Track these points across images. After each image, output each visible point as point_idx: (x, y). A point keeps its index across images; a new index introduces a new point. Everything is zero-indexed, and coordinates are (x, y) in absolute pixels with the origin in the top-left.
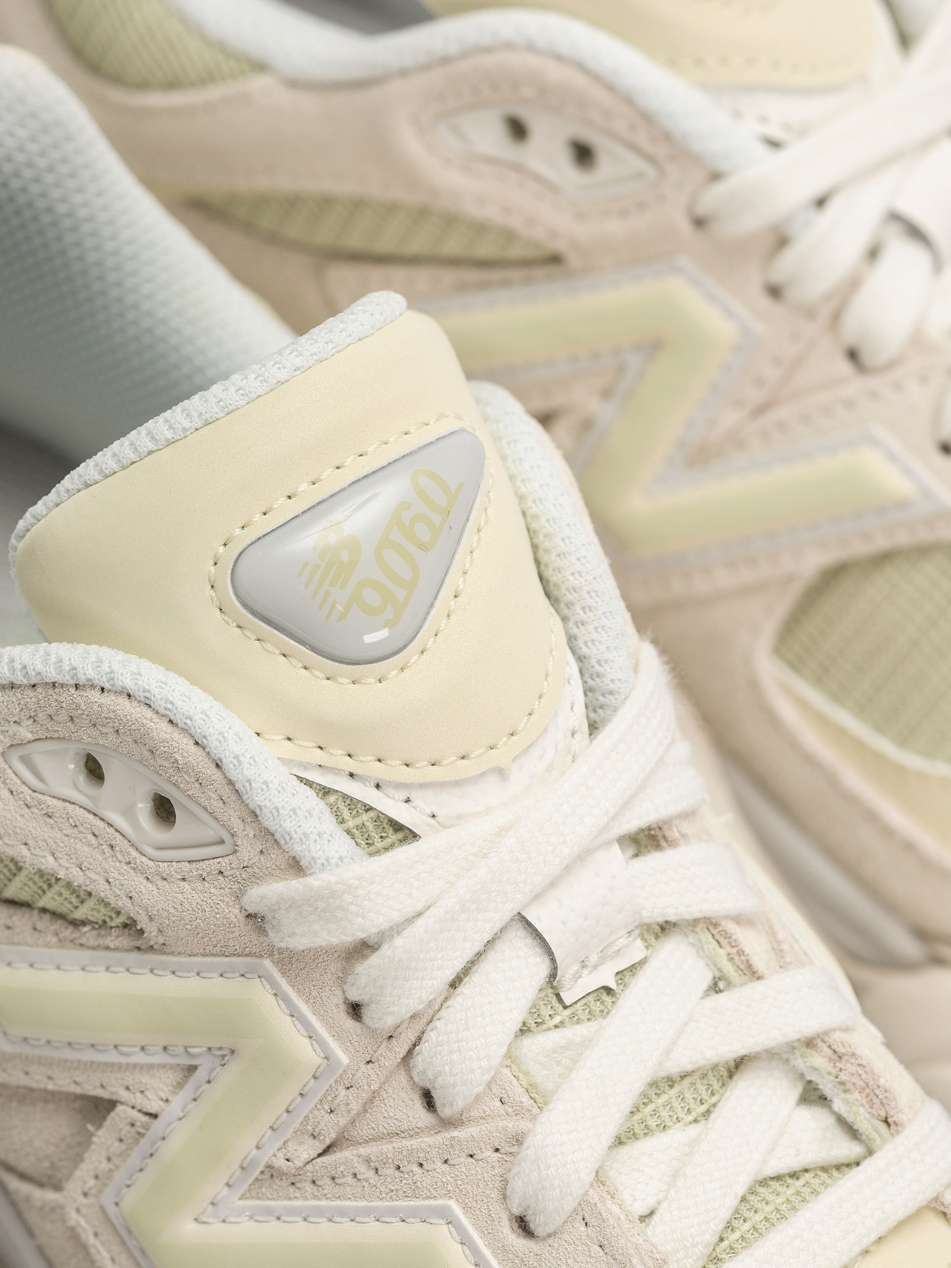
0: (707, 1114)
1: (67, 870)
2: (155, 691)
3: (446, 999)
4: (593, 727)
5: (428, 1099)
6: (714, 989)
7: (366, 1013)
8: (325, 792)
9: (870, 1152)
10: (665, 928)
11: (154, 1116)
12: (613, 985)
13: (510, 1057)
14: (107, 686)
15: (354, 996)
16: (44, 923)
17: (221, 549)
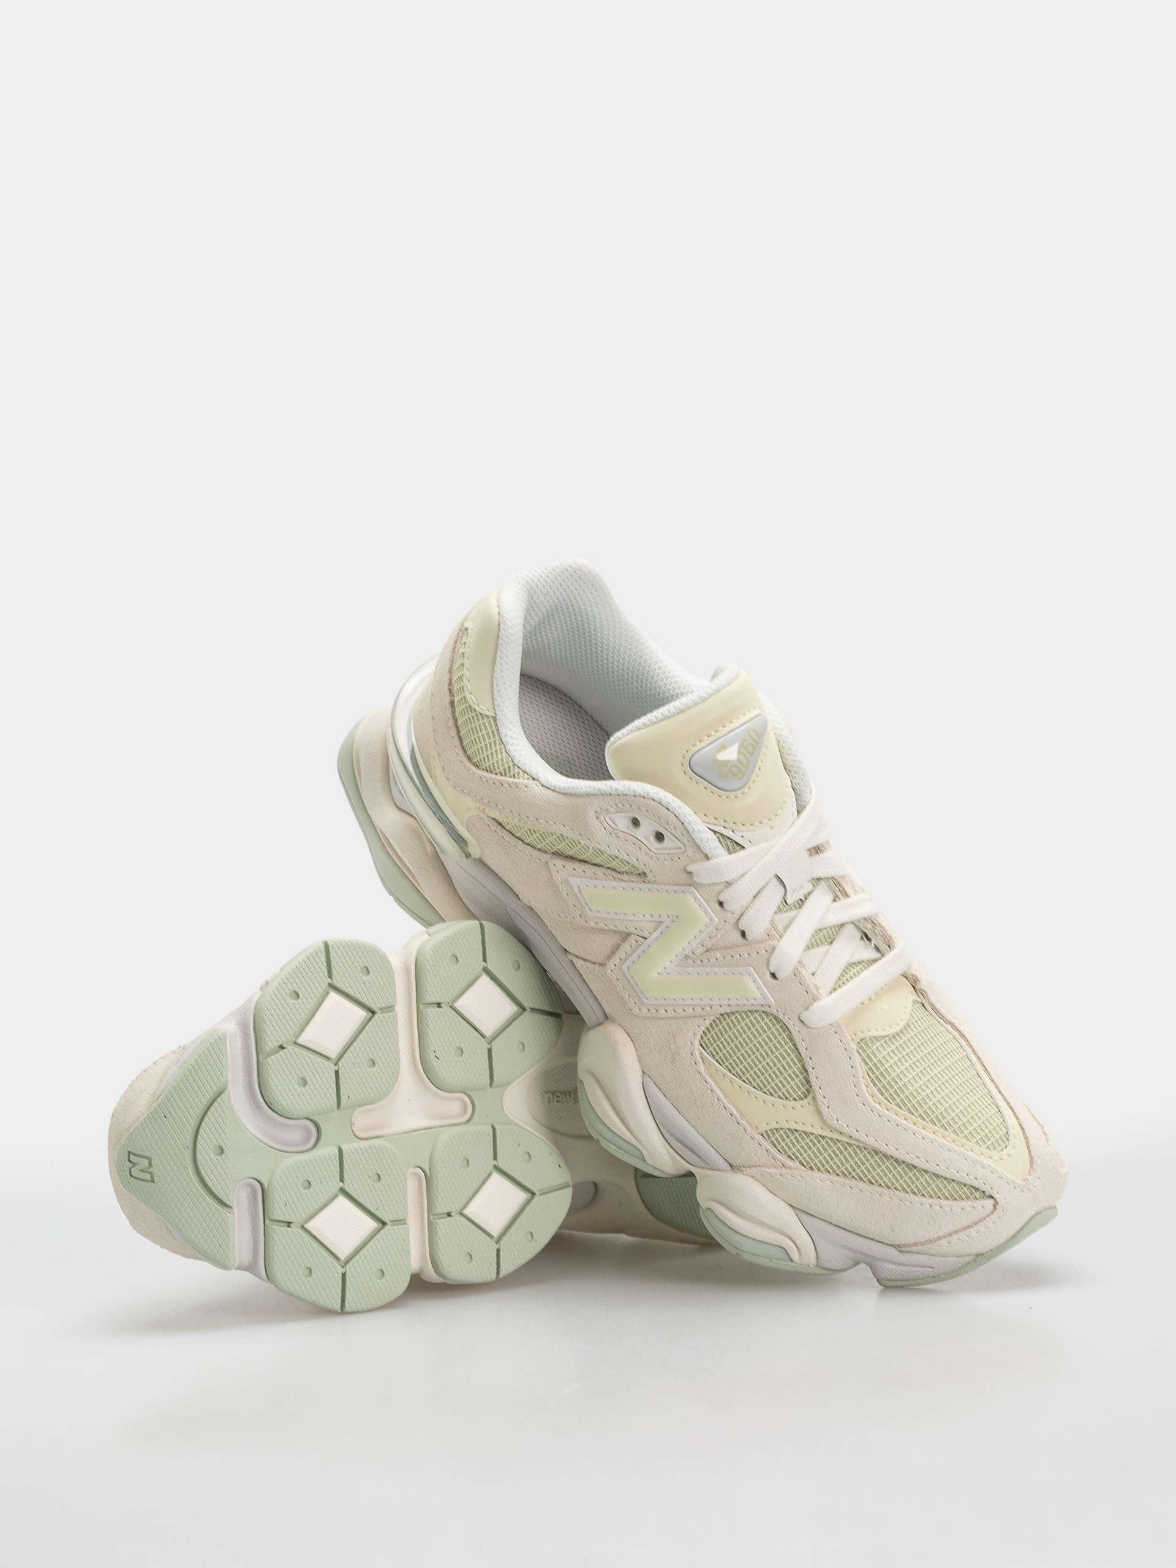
0: (831, 943)
1: (623, 855)
2: (663, 799)
3: (752, 901)
4: (799, 812)
5: (743, 934)
6: (834, 900)
7: (724, 905)
8: (715, 832)
9: (883, 955)
10: (819, 879)
11: (646, 938)
12: (803, 899)
13: (772, 922)
14: (646, 796)
15: (721, 899)
16: (608, 872)
17: (686, 753)
